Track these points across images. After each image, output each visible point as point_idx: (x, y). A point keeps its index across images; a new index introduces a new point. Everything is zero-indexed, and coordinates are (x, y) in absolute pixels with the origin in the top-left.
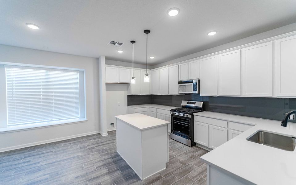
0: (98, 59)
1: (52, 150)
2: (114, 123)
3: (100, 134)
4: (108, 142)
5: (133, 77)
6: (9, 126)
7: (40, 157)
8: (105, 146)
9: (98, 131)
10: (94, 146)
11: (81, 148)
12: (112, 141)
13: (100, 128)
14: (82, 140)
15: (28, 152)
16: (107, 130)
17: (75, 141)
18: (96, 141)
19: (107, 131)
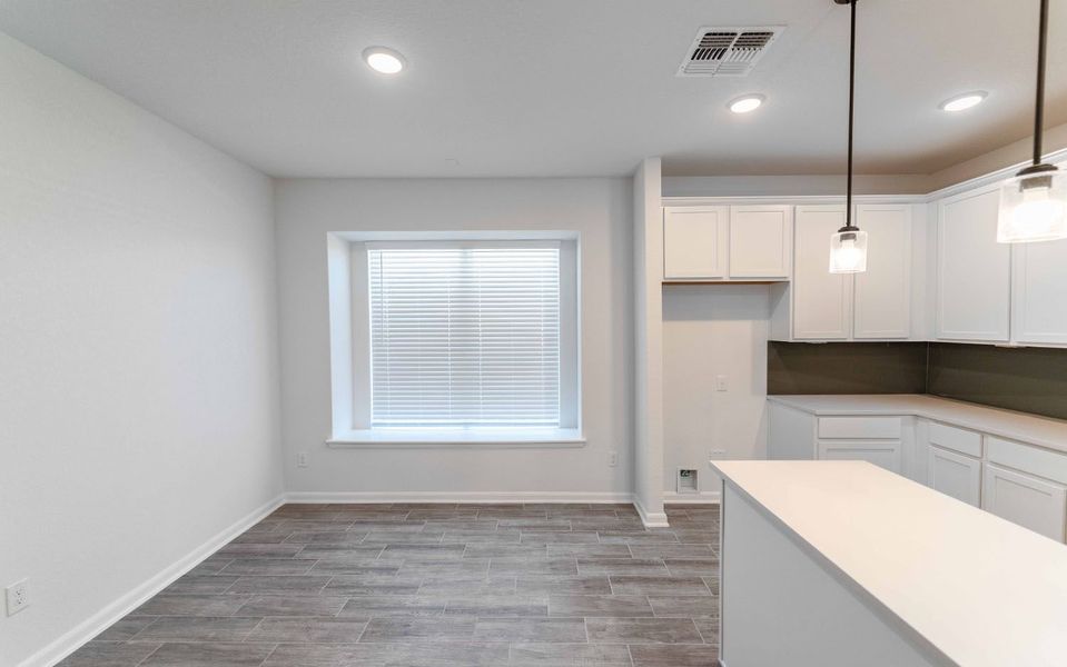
0: (628, 183)
1: (462, 541)
2: (694, 472)
3: (631, 506)
4: (667, 572)
5: (848, 227)
6: (375, 424)
7: (424, 564)
8: (653, 588)
9: (624, 494)
10: (607, 572)
11: (554, 567)
12: (690, 571)
13: (633, 480)
14: (561, 522)
15: (405, 523)
16: (666, 498)
17: (539, 522)
18: (617, 547)
19: (666, 502)
